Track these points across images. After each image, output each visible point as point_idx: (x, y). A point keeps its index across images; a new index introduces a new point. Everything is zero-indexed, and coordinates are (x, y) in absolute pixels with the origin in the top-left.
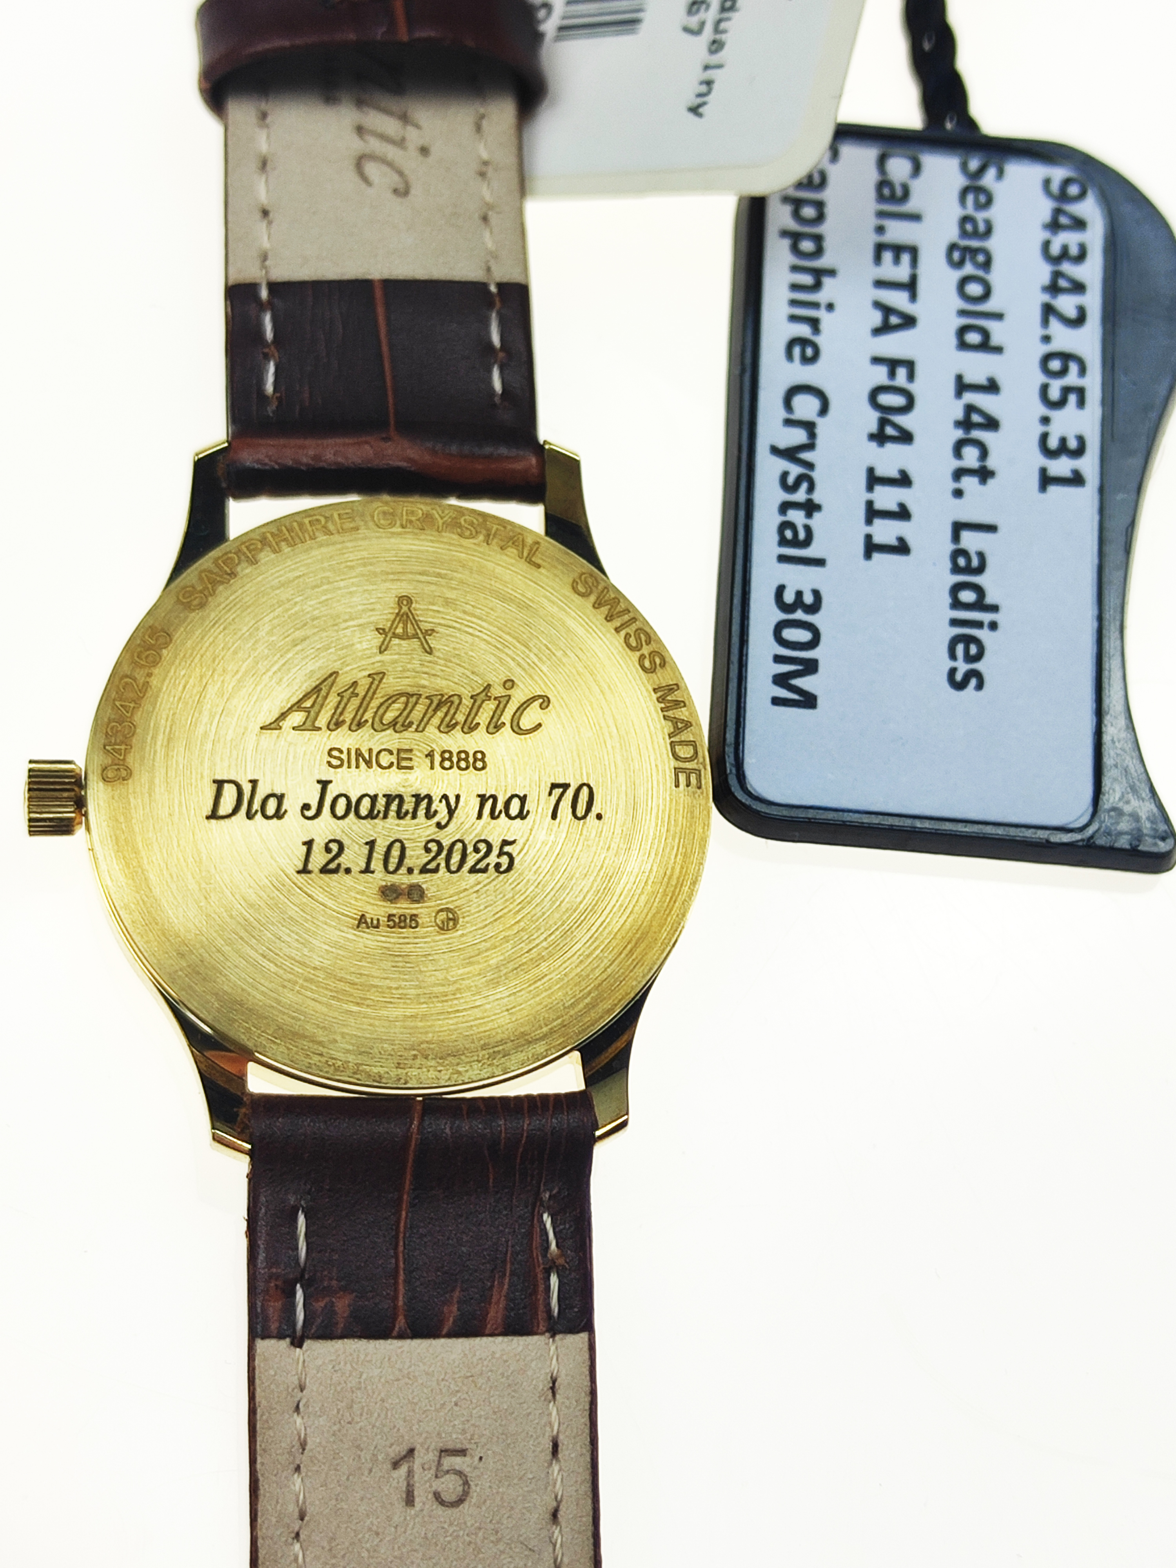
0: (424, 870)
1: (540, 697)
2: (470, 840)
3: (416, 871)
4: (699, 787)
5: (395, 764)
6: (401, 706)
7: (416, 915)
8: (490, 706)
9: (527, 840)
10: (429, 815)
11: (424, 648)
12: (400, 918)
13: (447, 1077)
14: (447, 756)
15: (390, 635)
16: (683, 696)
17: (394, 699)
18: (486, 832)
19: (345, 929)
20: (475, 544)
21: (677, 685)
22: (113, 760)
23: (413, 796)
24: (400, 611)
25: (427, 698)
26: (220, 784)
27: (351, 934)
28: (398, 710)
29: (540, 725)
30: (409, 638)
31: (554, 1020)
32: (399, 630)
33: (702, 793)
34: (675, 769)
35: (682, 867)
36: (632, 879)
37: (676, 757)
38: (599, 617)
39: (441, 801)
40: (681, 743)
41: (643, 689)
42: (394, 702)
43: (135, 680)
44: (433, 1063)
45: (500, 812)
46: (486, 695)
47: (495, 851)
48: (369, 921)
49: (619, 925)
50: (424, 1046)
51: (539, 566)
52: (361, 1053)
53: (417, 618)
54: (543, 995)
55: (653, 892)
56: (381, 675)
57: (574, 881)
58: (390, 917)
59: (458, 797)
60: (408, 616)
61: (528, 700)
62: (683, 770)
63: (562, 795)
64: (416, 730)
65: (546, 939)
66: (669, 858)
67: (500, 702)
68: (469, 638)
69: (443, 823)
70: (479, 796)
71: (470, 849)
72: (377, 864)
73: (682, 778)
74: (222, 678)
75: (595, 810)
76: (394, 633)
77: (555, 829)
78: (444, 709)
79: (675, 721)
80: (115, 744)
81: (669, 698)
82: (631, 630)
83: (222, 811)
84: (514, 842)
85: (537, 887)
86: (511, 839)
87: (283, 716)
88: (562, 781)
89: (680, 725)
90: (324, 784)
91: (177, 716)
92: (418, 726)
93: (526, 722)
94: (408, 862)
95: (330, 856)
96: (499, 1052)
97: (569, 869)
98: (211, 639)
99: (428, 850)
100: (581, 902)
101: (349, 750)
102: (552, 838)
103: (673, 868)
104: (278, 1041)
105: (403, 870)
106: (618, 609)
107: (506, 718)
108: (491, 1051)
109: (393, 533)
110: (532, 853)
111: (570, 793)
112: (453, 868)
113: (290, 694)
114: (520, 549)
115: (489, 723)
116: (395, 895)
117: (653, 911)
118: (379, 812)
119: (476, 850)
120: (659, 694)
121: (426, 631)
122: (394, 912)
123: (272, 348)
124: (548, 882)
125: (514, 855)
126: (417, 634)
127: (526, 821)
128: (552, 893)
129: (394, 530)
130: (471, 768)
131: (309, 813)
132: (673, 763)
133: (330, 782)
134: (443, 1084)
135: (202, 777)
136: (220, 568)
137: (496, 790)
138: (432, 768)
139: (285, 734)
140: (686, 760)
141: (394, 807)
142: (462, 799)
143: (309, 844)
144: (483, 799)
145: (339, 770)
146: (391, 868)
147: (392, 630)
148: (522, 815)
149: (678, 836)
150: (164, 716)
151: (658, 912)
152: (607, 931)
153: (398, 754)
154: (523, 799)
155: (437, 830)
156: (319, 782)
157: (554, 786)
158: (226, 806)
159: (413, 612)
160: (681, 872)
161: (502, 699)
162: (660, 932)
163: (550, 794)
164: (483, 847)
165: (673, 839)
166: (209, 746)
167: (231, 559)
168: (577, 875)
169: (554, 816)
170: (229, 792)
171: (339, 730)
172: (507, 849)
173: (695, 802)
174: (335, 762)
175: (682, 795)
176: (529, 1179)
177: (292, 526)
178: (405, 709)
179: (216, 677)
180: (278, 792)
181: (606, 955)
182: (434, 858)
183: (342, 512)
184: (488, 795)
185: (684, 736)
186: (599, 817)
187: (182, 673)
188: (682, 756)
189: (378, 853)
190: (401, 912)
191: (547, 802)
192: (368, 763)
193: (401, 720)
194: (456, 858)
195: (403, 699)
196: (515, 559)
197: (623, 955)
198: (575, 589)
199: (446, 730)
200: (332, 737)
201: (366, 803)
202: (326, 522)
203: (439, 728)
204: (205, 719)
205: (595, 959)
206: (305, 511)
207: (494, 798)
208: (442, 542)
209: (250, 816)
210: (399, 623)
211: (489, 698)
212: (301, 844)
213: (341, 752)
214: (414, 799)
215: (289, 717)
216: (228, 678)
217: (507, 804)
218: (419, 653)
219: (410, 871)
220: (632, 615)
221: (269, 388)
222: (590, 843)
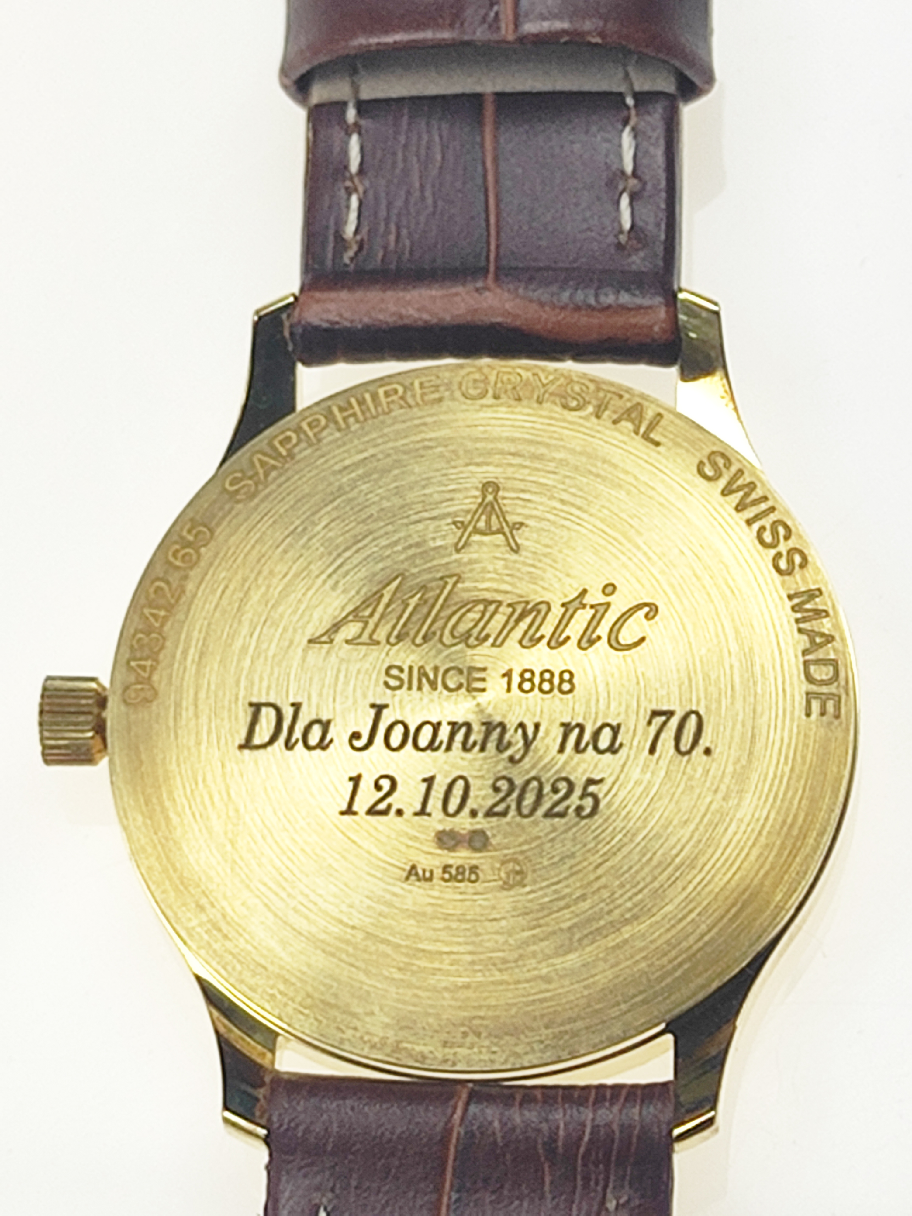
0: (490, 813)
1: (646, 605)
2: (548, 777)
3: (480, 815)
4: (837, 717)
5: (465, 685)
6: (477, 616)
7: (476, 867)
8: (583, 617)
9: (617, 779)
10: (501, 747)
11: (509, 545)
12: (458, 868)
13: (502, 1060)
14: (527, 675)
15: (470, 529)
16: (826, 604)
17: (469, 606)
18: (568, 768)
19: (392, 881)
20: (580, 417)
21: (819, 590)
22: (137, 679)
23: (484, 724)
24: (483, 500)
25: (509, 605)
26: (257, 707)
27: (400, 888)
28: (472, 620)
29: (643, 639)
30: (494, 533)
31: (635, 996)
32: (482, 524)
33: (841, 724)
34: (807, 694)
35: (807, 815)
36: (743, 828)
37: (809, 678)
38: (727, 506)
39: (516, 730)
40: (817, 662)
41: (775, 595)
42: (469, 611)
43: (168, 583)
44: (487, 1043)
45: (587, 745)
46: (581, 603)
47: (578, 792)
48: (420, 872)
49: (722, 884)
50: (476, 1022)
51: (657, 444)
52: (402, 1028)
53: (504, 509)
54: (622, 966)
55: (767, 845)
56: (455, 579)
57: (671, 829)
58: (446, 868)
59: (537, 726)
60: (493, 507)
61: (630, 609)
62: (817, 695)
63: (665, 724)
64: (493, 645)
65: (630, 899)
66: (791, 803)
67: (596, 612)
68: (565, 533)
69: (517, 757)
70: (563, 725)
71: (547, 789)
72: (435, 804)
73: (815, 706)
74: (267, 582)
75: (704, 742)
76: (475, 527)
77: (652, 766)
78: (528, 620)
79: (811, 634)
80: (141, 659)
81: (808, 606)
82: (767, 522)
83: (257, 740)
84: (601, 781)
85: (625, 835)
86: (598, 778)
87: (336, 627)
88: (665, 708)
89: (818, 640)
90: (379, 709)
91: (213, 627)
92: (496, 640)
93: (626, 636)
94: (471, 804)
95: (381, 794)
96: (566, 1032)
97: (666, 814)
98: (258, 535)
99: (496, 790)
100: (677, 855)
101: (411, 668)
102: (648, 775)
103: (796, 816)
104: (306, 1011)
105: (466, 811)
106: (754, 496)
107: (603, 631)
108: (556, 1030)
109: (482, 406)
110: (622, 794)
111: (674, 722)
112: (525, 811)
113: (346, 601)
114: (637, 422)
115: (582, 637)
116: (453, 843)
117: (767, 866)
118: (441, 743)
119: (555, 790)
120: (796, 601)
121: (515, 524)
122: (451, 862)
123: (356, 180)
124: (638, 830)
125: (601, 796)
126: (502, 528)
127: (618, 756)
128: (643, 844)
129: (484, 401)
130: (556, 691)
131: (358, 744)
132: (806, 686)
133: (386, 706)
134: (497, 1067)
135: (237, 699)
136: (275, 449)
137: (584, 718)
138: (509, 690)
139: (336, 648)
140: (823, 683)
141: (459, 737)
142: (542, 729)
143: (356, 780)
144: (567, 728)
145: (398, 692)
146: (452, 808)
147: (473, 524)
148: (612, 749)
149: (804, 776)
150: (198, 627)
151: (772, 868)
152: (707, 890)
153: (469, 674)
154: (616, 730)
155: (509, 765)
156: (373, 706)
157: (655, 713)
158: (263, 734)
159: (500, 501)
160: (804, 821)
161: (598, 608)
162: (774, 892)
163: (649, 723)
164: (563, 786)
165: (798, 781)
166: (247, 663)
167: (289, 439)
168: (675, 822)
169: (652, 750)
170: (268, 717)
171: (401, 644)
172: (592, 789)
173: (830, 734)
174: (393, 683)
175: (813, 726)
176: (592, 1183)
177: (364, 399)
178: (481, 619)
179: (260, 580)
180: (324, 718)
181: (703, 919)
182: (503, 800)
183: (424, 379)
184: (574, 723)
185: (820, 654)
186: (708, 751)
187: (223, 575)
188: (819, 678)
189: (437, 791)
190: (459, 862)
191: (645, 733)
192: (433, 685)
193: (475, 632)
194: (529, 799)
195: (481, 607)
196: (628, 435)
197: (725, 920)
198: (701, 472)
199: (529, 644)
200: (391, 653)
201: (427, 731)
202: (405, 392)
203: (520, 642)
204: (245, 630)
205: (689, 923)
206: (382, 379)
207: (581, 727)
208: (541, 416)
209: (289, 746)
210: (482, 514)
211: (584, 606)
212: (347, 778)
213: (401, 670)
214: (484, 728)
215: (343, 628)
216: (275, 581)
217: (596, 734)
218: (503, 552)
219: (474, 813)
220: (770, 503)
221: (350, 229)
222: (694, 783)
